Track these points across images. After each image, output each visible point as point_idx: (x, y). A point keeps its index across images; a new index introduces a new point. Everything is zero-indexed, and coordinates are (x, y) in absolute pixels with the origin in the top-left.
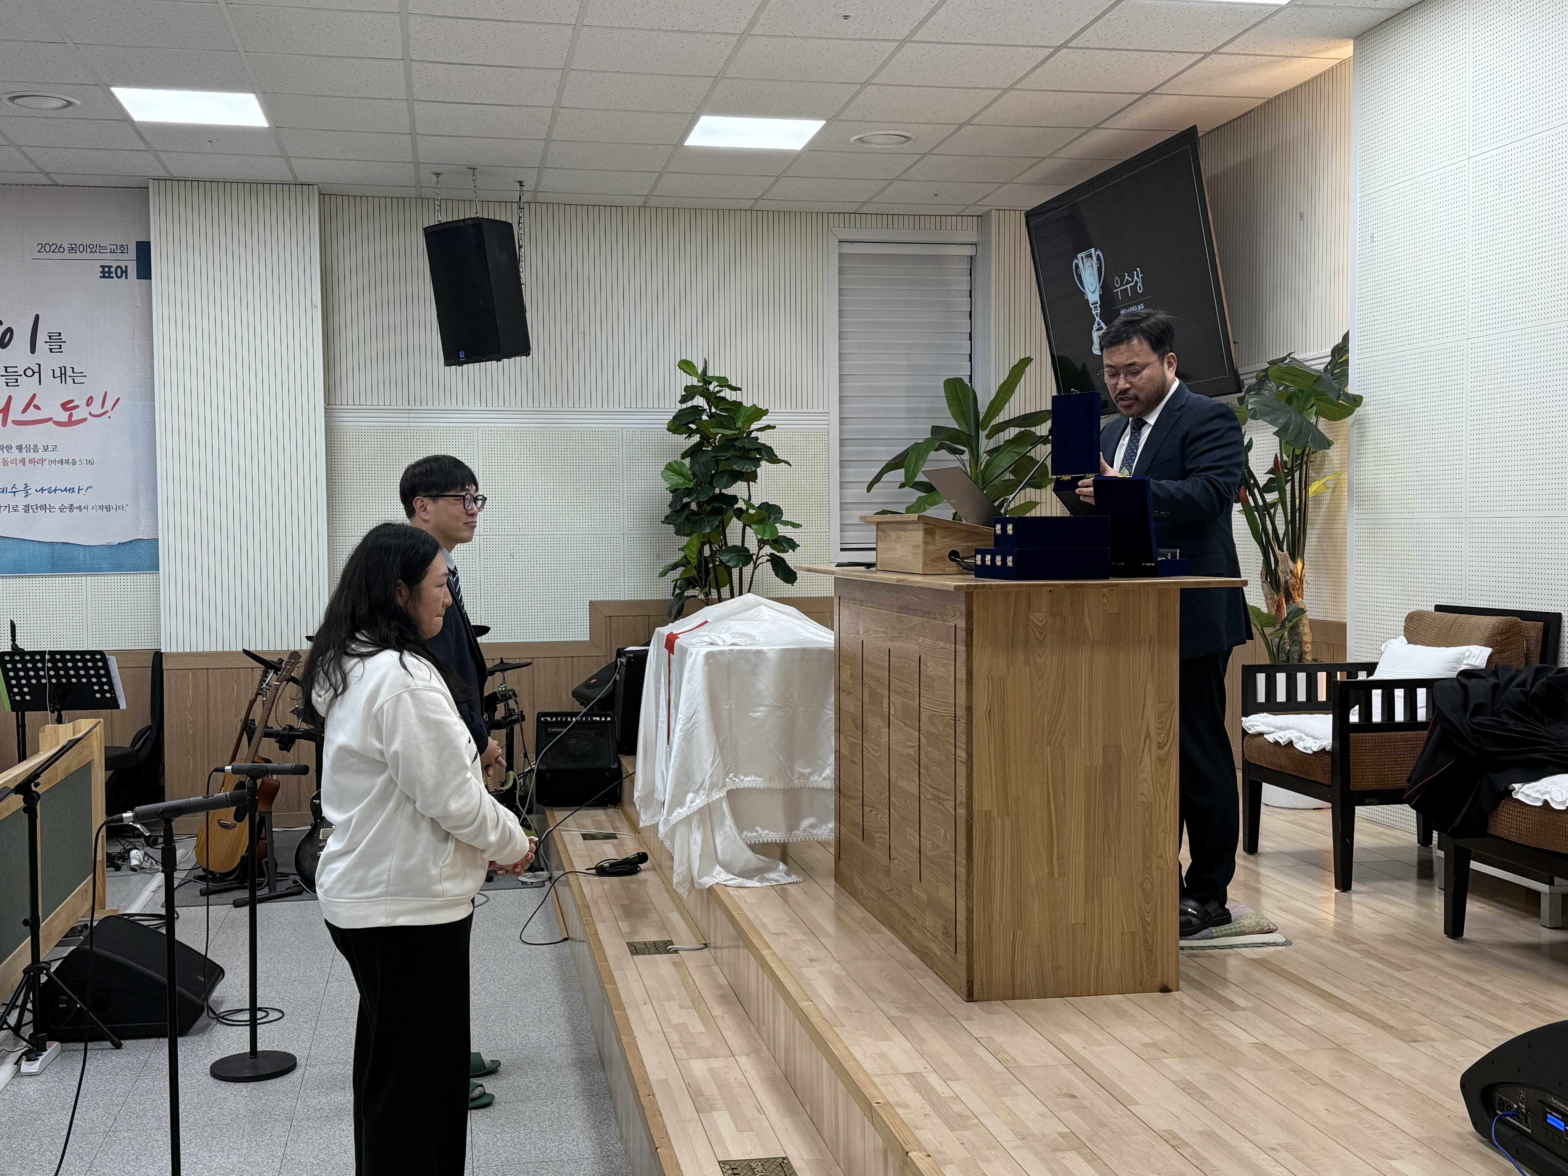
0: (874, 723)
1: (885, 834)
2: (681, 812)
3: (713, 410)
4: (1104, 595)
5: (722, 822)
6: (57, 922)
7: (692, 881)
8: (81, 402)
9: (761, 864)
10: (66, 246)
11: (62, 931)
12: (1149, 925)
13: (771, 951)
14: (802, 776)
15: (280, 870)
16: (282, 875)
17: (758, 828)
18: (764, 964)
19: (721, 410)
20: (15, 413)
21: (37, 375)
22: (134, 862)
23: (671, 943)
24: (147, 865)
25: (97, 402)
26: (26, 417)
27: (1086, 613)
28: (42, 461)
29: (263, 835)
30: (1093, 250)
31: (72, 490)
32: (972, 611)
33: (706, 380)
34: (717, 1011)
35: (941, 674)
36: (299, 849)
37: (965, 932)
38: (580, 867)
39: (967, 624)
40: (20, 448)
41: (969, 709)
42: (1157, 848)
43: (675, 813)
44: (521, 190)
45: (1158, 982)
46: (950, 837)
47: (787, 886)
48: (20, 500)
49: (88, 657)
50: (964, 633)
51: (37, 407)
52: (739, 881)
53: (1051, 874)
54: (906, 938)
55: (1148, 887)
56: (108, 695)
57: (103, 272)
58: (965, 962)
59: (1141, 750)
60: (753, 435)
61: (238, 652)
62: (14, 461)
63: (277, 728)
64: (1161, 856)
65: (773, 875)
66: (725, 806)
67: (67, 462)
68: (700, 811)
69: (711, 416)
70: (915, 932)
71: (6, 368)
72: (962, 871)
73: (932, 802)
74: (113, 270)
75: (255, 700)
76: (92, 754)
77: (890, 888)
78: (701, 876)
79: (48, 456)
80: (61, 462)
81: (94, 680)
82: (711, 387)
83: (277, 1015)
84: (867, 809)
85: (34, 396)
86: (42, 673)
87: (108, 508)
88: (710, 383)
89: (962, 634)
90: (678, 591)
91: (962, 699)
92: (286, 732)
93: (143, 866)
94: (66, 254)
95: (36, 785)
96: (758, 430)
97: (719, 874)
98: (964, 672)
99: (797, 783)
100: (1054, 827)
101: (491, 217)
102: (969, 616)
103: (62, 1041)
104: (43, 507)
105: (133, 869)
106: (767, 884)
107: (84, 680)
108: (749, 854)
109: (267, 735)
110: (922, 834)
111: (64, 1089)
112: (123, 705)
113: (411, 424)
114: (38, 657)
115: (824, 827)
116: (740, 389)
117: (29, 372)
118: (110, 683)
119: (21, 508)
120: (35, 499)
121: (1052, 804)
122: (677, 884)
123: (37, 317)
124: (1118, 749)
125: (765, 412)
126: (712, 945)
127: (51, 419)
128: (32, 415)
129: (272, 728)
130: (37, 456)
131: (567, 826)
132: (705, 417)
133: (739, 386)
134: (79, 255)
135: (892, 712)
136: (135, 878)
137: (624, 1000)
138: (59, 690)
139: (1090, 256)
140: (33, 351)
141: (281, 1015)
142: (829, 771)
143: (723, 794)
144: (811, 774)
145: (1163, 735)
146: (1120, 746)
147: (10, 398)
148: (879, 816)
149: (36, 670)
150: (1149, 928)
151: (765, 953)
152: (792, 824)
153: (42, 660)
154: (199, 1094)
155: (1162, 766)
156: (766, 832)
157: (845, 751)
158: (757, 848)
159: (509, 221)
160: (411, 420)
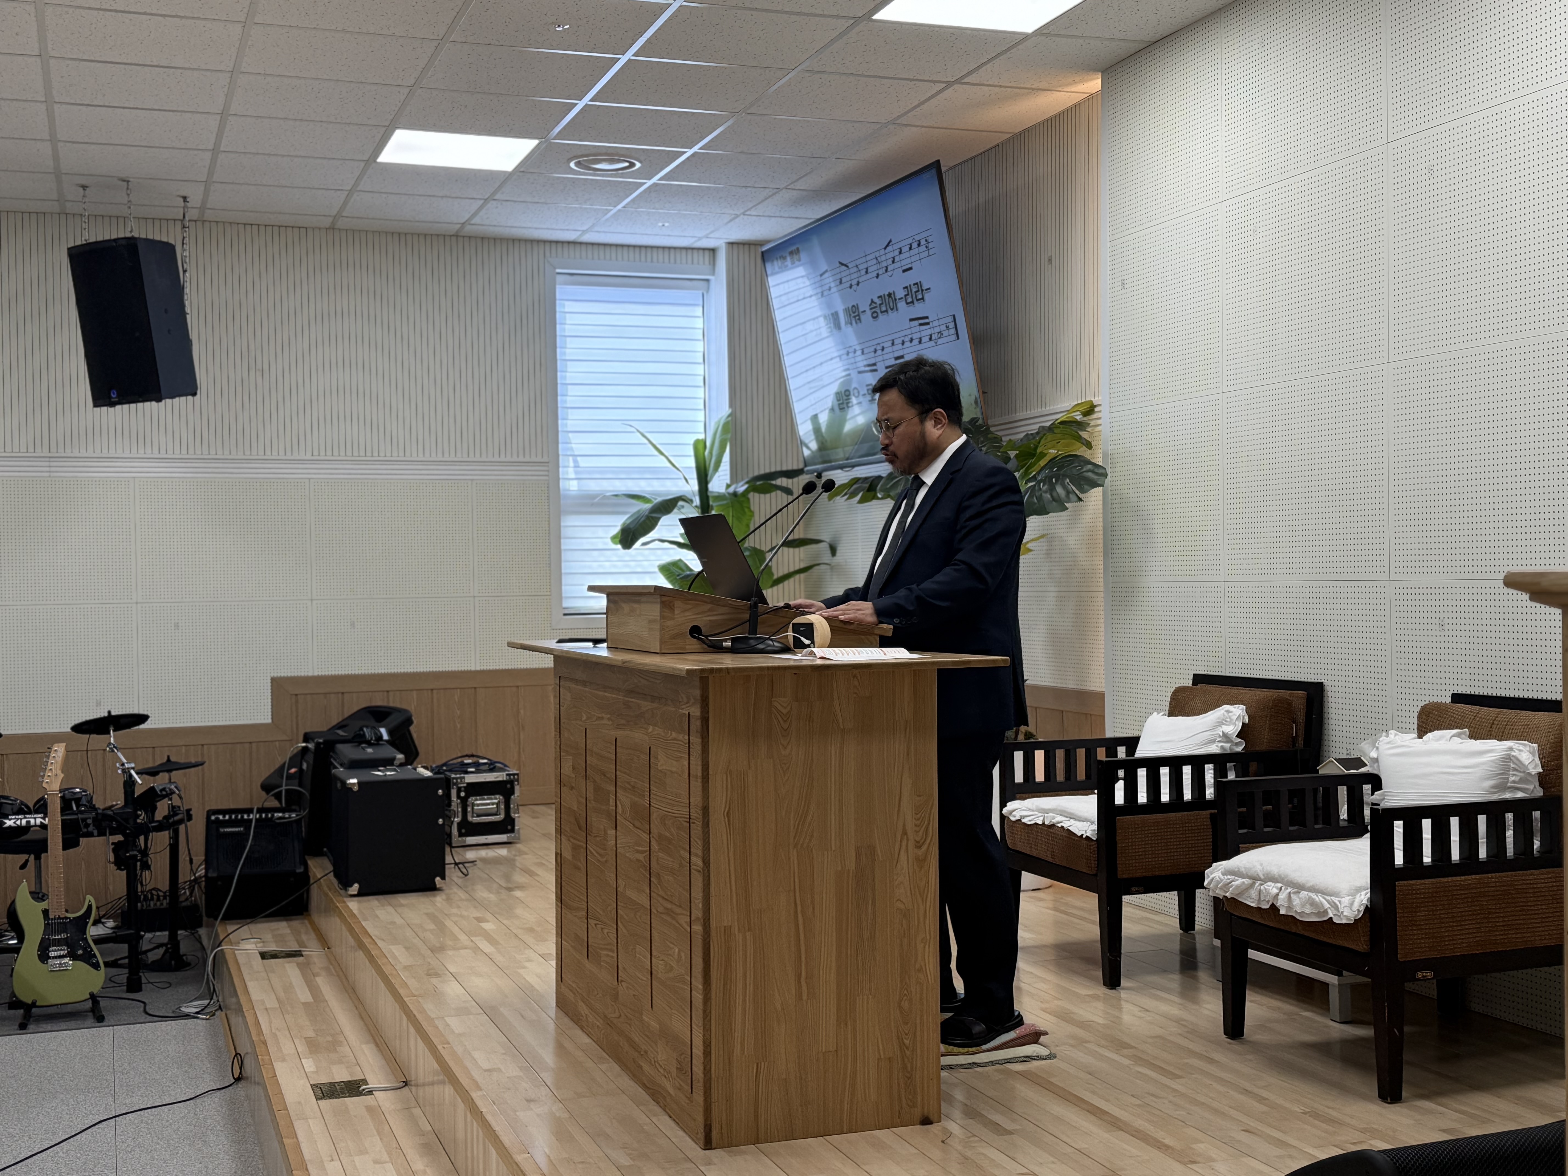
0: (599, 823)
1: (613, 951)
4: (855, 677)
13: (481, 1093)
18: (473, 1108)
23: (365, 1082)
27: (836, 697)
32: (707, 697)
34: (418, 1164)
35: (674, 769)
37: (702, 1068)
39: (702, 712)
41: (706, 810)
42: (915, 961)
44: (185, 207)
45: (917, 1113)
46: (685, 956)
50: (699, 723)
53: (799, 996)
54: (635, 1073)
55: (905, 1005)
58: (702, 1103)
59: (897, 851)
64: (919, 969)
70: (646, 1067)
72: (698, 997)
73: (664, 917)
77: (617, 1014)
84: (591, 922)
89: (696, 724)
91: (697, 799)
98: (700, 768)
100: (802, 942)
101: (150, 237)
102: (704, 702)
110: (654, 953)
121: (800, 915)
124: (872, 850)
126: (413, 1083)
131: (242, 943)
135: (620, 810)
145: (921, 833)
146: (874, 847)
148: (606, 931)
150: (908, 1051)
155: (921, 868)
157: (567, 854)
159: (172, 241)
160: (53, 469)
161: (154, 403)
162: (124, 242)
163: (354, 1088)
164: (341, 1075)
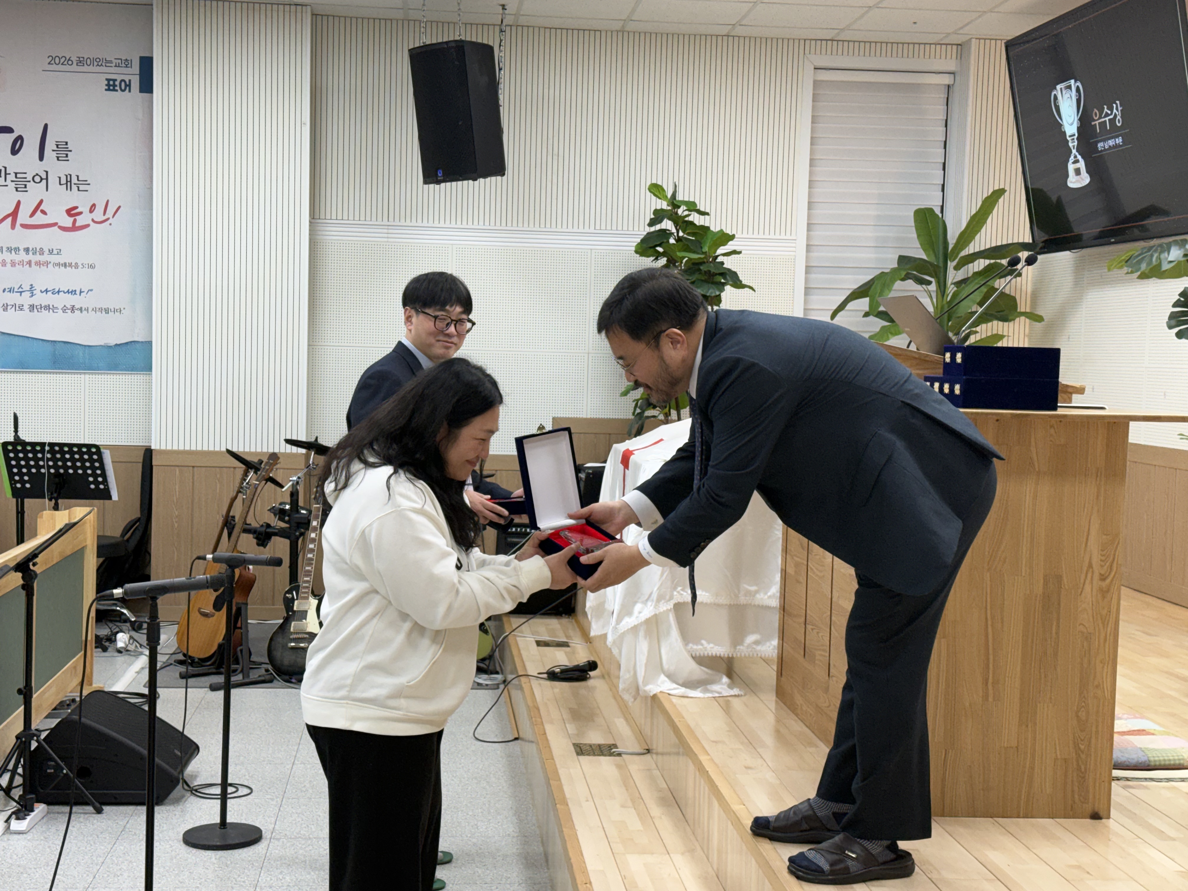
1: (825, 651)
2: (629, 622)
3: (681, 234)
4: (1052, 426)
5: (668, 633)
6: (47, 695)
7: (638, 689)
8: (84, 208)
9: (704, 677)
10: (74, 59)
11: (52, 704)
12: (1082, 752)
13: (708, 757)
14: (748, 593)
15: (254, 658)
16: (254, 663)
17: (703, 642)
18: (701, 769)
19: (688, 234)
20: (23, 217)
21: (44, 181)
22: (120, 644)
23: (615, 746)
24: (131, 647)
25: (100, 209)
26: (35, 221)
27: (1033, 443)
28: (47, 263)
29: (239, 625)
30: (1072, 81)
31: (73, 292)
33: (675, 204)
34: (656, 811)
36: (271, 639)
38: (532, 670)
40: (27, 250)
42: (1094, 679)
43: (624, 622)
44: (503, 14)
45: (1090, 810)
47: (729, 698)
48: (25, 300)
49: (84, 450)
51: (44, 212)
52: (682, 690)
53: (986, 697)
55: (1083, 716)
56: (102, 487)
57: (108, 85)
59: (1082, 581)
60: (719, 259)
61: (220, 453)
62: (21, 263)
63: (255, 525)
64: (1097, 687)
65: (716, 687)
66: (672, 618)
67: (70, 265)
68: (647, 621)
69: (679, 240)
71: (16, 174)
74: (117, 83)
75: (236, 497)
76: (85, 540)
77: (827, 704)
78: (646, 684)
79: (54, 259)
80: (65, 265)
81: (89, 472)
82: (680, 211)
83: (246, 791)
84: (809, 627)
85: (41, 202)
86: (41, 463)
87: (107, 311)
88: (679, 207)
90: (638, 411)
92: (263, 529)
93: (129, 648)
94: (74, 67)
95: (34, 565)
96: (724, 255)
97: (663, 682)
99: (743, 600)
100: (991, 652)
101: (474, 40)
103: (49, 803)
104: (47, 308)
105: (119, 651)
106: (710, 695)
107: (80, 472)
108: (693, 665)
109: (246, 531)
111: (49, 847)
112: (115, 496)
113: (390, 240)
114: (38, 448)
115: (768, 644)
116: (708, 214)
117: (37, 179)
118: (104, 475)
119: (26, 307)
120: (40, 299)
121: (989, 629)
122: (624, 690)
123: (46, 127)
124: (1059, 578)
125: (732, 237)
126: (654, 751)
127: (55, 224)
128: (39, 219)
129: (250, 525)
130: (42, 258)
131: (522, 632)
132: (672, 241)
133: (707, 211)
134: (85, 68)
136: (121, 659)
137: (568, 795)
138: (57, 480)
139: (1069, 87)
140: (41, 158)
141: (249, 791)
142: (775, 589)
143: (670, 605)
144: (757, 592)
145: (1105, 567)
146: (1061, 576)
147: (19, 203)
148: (820, 634)
149: (37, 460)
150: (1083, 756)
151: (703, 758)
152: (737, 639)
153: (42, 451)
154: (172, 859)
155: (1104, 597)
156: (712, 645)
157: (790, 570)
158: (701, 660)
159: (491, 44)
160: (390, 235)
161: (471, 182)
162: (453, 45)
163: (606, 750)
164: (597, 739)
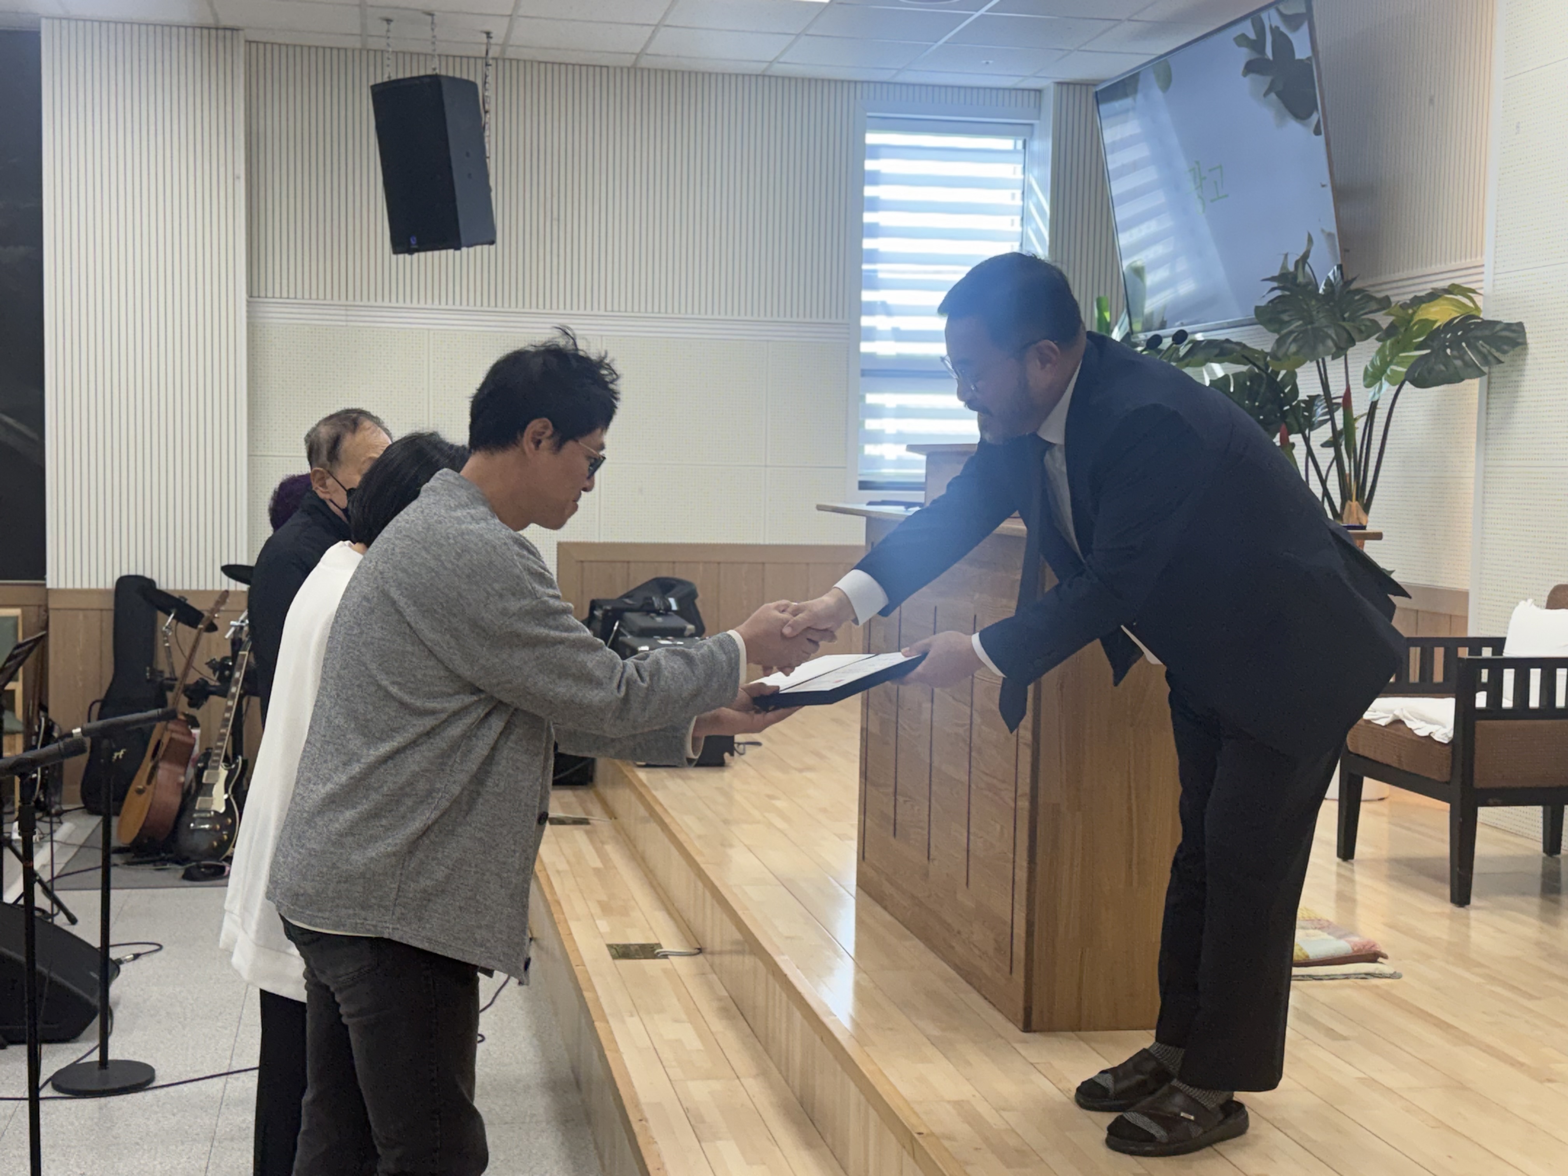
1: (924, 829)
13: (785, 955)
18: (776, 972)
23: (659, 945)
34: (717, 1025)
37: (1023, 948)
44: (488, 44)
46: (1008, 833)
58: (1022, 984)
73: (985, 792)
77: (927, 894)
84: (900, 799)
92: (198, 687)
100: (1135, 825)
101: (452, 75)
110: (972, 830)
121: (1133, 798)
126: (709, 950)
137: (607, 1010)
148: (916, 808)
151: (778, 958)
159: (473, 79)
161: (450, 251)
162: (425, 80)
163: (649, 951)
164: (636, 938)
